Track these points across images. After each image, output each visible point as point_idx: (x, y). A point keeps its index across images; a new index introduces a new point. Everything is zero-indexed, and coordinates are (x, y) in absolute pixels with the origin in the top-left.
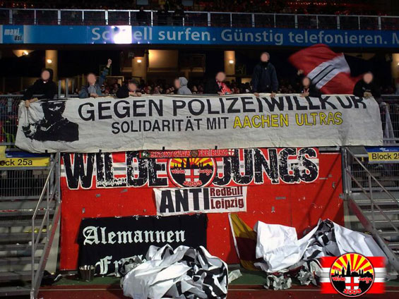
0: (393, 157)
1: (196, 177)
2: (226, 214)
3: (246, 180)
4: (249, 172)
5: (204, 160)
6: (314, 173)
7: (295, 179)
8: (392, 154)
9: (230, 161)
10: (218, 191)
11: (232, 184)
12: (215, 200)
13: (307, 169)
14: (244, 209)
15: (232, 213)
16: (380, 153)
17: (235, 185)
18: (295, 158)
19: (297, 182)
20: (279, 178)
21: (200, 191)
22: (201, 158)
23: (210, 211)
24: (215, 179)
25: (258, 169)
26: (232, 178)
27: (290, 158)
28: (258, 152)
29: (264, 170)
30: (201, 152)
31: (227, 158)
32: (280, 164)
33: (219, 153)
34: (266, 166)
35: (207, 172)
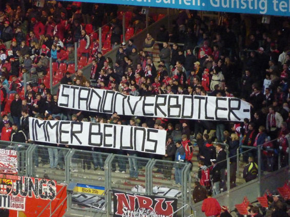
0: (92, 191)
1: (5, 189)
2: (16, 211)
3: (25, 194)
4: (26, 190)
5: (8, 180)
6: (54, 195)
7: (46, 197)
8: (91, 189)
9: (19, 183)
10: (14, 198)
11: (19, 195)
12: (12, 203)
13: (51, 193)
14: (24, 210)
15: (19, 211)
16: (86, 189)
17: (20, 196)
18: (46, 185)
19: (46, 199)
20: (39, 195)
21: (6, 197)
22: (8, 179)
23: (10, 208)
24: (13, 192)
25: (30, 189)
26: (19, 193)
27: (44, 185)
28: (30, 180)
29: (32, 190)
30: (7, 176)
31: (17, 181)
32: (39, 188)
33: (14, 177)
34: (33, 188)
35: (9, 187)
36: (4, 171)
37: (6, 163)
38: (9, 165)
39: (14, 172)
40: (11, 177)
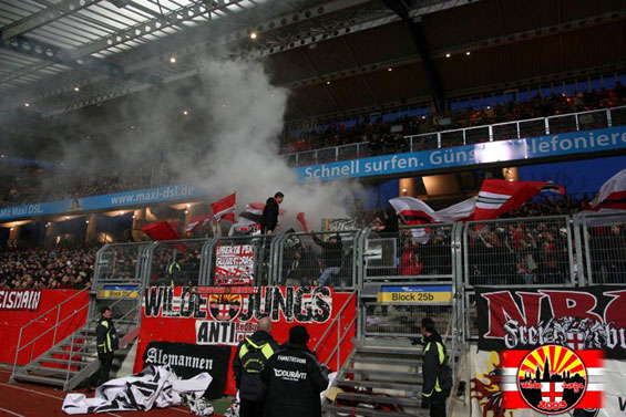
1: (227, 311)
4: (268, 309)
5: (234, 296)
6: (326, 313)
7: (308, 319)
9: (254, 298)
10: (242, 326)
11: (253, 320)
12: (238, 334)
13: (319, 309)
18: (309, 297)
19: (309, 322)
20: (293, 317)
21: (228, 324)
22: (232, 294)
23: (234, 343)
24: (241, 315)
25: (276, 306)
26: (254, 315)
27: (305, 297)
28: (277, 290)
29: (280, 308)
30: (233, 288)
31: (251, 295)
32: (294, 302)
33: (245, 290)
34: (282, 304)
35: (235, 307)
36: (226, 281)
37: (232, 267)
38: (237, 271)
39: (246, 281)
40: (239, 290)
